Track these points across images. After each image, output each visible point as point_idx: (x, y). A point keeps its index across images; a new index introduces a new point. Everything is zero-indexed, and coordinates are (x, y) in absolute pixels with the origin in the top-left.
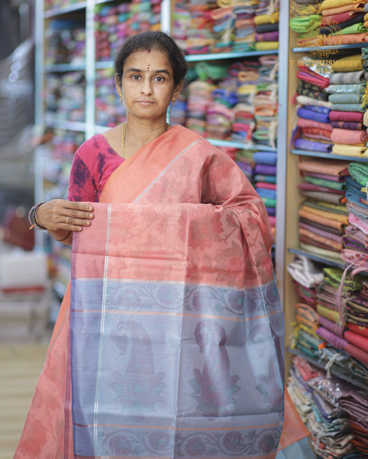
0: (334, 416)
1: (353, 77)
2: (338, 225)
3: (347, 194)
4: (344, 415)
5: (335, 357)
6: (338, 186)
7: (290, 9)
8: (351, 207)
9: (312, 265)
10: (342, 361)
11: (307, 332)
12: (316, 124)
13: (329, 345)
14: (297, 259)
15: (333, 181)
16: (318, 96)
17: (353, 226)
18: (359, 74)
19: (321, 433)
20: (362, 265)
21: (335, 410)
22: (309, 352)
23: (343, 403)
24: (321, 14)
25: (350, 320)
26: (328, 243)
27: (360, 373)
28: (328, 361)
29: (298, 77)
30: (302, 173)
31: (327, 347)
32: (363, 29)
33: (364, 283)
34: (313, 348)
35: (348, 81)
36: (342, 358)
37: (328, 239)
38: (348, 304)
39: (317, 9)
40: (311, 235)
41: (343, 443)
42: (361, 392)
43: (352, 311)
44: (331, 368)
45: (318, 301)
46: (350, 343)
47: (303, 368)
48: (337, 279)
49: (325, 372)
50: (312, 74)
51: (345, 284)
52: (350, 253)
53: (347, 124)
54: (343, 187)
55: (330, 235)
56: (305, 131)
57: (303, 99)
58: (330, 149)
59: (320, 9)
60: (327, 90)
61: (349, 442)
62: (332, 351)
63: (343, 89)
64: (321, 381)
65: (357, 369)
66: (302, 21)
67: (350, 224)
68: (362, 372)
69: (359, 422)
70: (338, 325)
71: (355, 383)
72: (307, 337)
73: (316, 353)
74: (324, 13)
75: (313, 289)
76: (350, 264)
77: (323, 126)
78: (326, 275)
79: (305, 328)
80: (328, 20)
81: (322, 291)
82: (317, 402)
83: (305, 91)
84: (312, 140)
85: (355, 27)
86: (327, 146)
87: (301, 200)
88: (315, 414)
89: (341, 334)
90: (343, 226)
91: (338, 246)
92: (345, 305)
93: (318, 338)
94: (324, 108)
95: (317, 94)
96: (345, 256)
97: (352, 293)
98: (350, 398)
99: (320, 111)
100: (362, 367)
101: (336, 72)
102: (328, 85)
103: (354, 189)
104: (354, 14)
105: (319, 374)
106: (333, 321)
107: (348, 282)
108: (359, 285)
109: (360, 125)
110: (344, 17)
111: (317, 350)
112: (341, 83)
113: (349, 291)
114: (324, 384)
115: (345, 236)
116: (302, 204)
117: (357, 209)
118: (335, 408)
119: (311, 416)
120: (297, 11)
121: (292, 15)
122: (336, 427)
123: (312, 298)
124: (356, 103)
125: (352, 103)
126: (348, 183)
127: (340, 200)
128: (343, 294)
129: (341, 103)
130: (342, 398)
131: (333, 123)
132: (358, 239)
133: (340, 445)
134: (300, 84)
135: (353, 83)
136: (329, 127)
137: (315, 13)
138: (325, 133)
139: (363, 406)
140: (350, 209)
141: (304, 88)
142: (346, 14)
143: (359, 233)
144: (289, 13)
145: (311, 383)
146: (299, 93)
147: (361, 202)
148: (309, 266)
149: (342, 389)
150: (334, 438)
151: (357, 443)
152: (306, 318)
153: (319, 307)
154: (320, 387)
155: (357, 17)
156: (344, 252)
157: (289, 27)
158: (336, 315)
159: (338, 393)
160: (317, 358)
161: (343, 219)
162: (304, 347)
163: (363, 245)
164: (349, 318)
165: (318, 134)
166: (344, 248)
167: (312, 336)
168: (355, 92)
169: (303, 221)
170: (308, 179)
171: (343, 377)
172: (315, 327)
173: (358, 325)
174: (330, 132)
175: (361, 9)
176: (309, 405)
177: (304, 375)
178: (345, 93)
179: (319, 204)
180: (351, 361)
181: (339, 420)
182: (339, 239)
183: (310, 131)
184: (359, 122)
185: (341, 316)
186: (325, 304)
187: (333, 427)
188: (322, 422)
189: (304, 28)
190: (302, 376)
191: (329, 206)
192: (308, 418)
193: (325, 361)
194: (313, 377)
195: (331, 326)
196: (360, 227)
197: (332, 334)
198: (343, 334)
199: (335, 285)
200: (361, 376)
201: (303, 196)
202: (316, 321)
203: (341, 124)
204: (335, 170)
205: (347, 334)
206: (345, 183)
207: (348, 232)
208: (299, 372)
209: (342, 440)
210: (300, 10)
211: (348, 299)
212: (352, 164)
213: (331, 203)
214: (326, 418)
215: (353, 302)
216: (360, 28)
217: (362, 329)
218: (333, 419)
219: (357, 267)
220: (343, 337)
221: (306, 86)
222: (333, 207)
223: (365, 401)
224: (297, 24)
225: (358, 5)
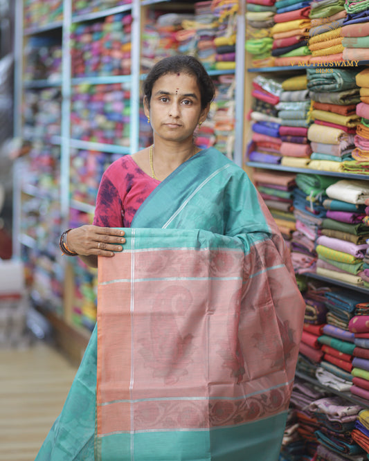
1: (299, 95)
2: (287, 231)
3: (296, 201)
4: (291, 406)
6: (286, 195)
7: (246, 32)
8: (298, 214)
12: (268, 139)
15: (281, 191)
16: (270, 112)
17: (299, 232)
18: (305, 92)
20: (306, 267)
24: (272, 38)
27: (305, 367)
29: (253, 96)
30: (258, 184)
32: (308, 52)
33: (309, 284)
35: (296, 99)
41: (289, 431)
42: (307, 384)
50: (265, 92)
52: (297, 256)
53: (294, 139)
54: (292, 197)
56: (258, 144)
57: (256, 116)
58: (279, 162)
59: (272, 33)
60: (278, 107)
61: (296, 430)
63: (290, 106)
65: (302, 363)
66: (256, 44)
67: (297, 230)
68: (307, 365)
69: (304, 411)
71: (301, 375)
74: (276, 36)
76: (296, 266)
77: (275, 140)
80: (279, 43)
83: (259, 108)
84: (265, 153)
85: (302, 50)
86: (277, 158)
90: (292, 232)
94: (273, 123)
95: (269, 110)
98: (296, 390)
99: (271, 126)
100: (307, 361)
101: (285, 90)
102: (278, 102)
103: (302, 199)
104: (301, 38)
108: (305, 285)
109: (305, 139)
110: (292, 41)
112: (289, 100)
115: (294, 240)
117: (303, 216)
120: (252, 34)
121: (247, 38)
124: (302, 119)
125: (299, 119)
126: (296, 193)
127: (289, 208)
129: (289, 119)
131: (283, 138)
132: (304, 244)
133: (287, 433)
134: (255, 101)
135: (300, 101)
136: (279, 141)
137: (268, 37)
138: (276, 146)
139: (307, 396)
140: (297, 216)
141: (258, 105)
142: (294, 38)
143: (304, 239)
144: (245, 36)
146: (253, 110)
147: (306, 210)
151: (302, 431)
155: (302, 41)
156: (292, 256)
157: (245, 49)
161: (290, 225)
163: (308, 249)
165: (270, 147)
166: (292, 251)
168: (301, 110)
170: (262, 188)
174: (280, 145)
175: (307, 34)
178: (293, 110)
182: (288, 244)
183: (263, 145)
184: (304, 136)
189: (258, 50)
191: (280, 214)
196: (305, 233)
200: (305, 369)
203: (289, 138)
204: (284, 181)
206: (293, 193)
207: (296, 237)
209: (289, 428)
210: (254, 33)
212: (299, 175)
213: (281, 211)
216: (306, 51)
217: (307, 325)
219: (302, 268)
221: (260, 104)
222: (283, 214)
223: (309, 392)
224: (252, 46)
225: (304, 30)
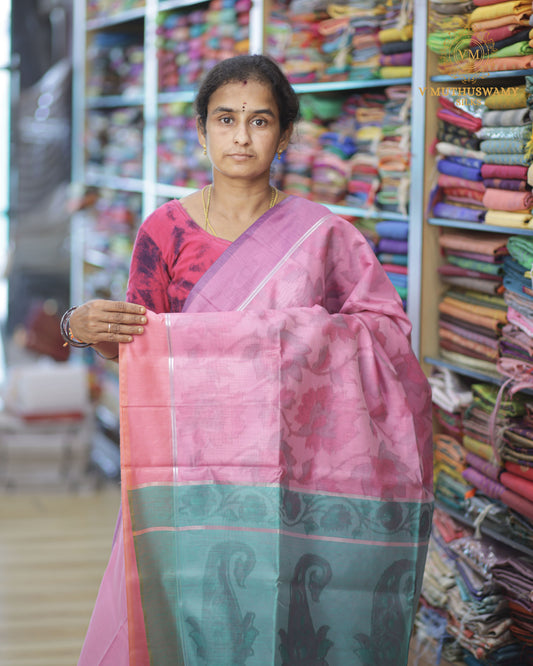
0: (486, 592)
1: (514, 117)
2: (493, 324)
3: (506, 279)
4: (500, 591)
5: (487, 509)
6: (492, 269)
7: (428, 21)
8: (511, 299)
9: (457, 381)
10: (498, 515)
11: (449, 475)
12: (463, 183)
13: (480, 492)
14: (436, 372)
15: (486, 262)
16: (467, 142)
17: (514, 325)
18: (523, 112)
19: (467, 617)
20: (525, 380)
21: (487, 583)
22: (452, 502)
23: (499, 573)
24: (470, 29)
25: (508, 457)
26: (479, 349)
27: (522, 532)
28: (478, 514)
29: (439, 117)
30: (445, 251)
31: (477, 496)
32: (528, 50)
33: (529, 406)
34: (458, 498)
35: (508, 122)
36: (497, 510)
37: (479, 343)
38: (505, 435)
39: (466, 21)
40: (456, 339)
41: (498, 630)
42: (523, 559)
43: (511, 445)
44: (481, 525)
45: (465, 431)
46: (508, 489)
47: (443, 525)
48: (491, 400)
49: (472, 530)
50: (458, 112)
51: (502, 407)
52: (509, 363)
53: (505, 183)
54: (501, 271)
55: (481, 338)
56: (448, 192)
57: (445, 148)
58: (482, 218)
59: (469, 21)
60: (479, 134)
61: (507, 628)
62: (483, 501)
63: (499, 133)
64: (468, 544)
65: (518, 526)
66: (444, 38)
67: (509, 323)
68: (525, 530)
69: (520, 600)
70: (492, 464)
71: (515, 545)
72: (449, 481)
73: (462, 504)
74: (476, 26)
75: (459, 413)
76: (508, 378)
77: (473, 185)
78: (476, 394)
79: (447, 469)
80: (481, 37)
81: (471, 417)
82: (462, 573)
83: (448, 137)
84: (458, 205)
85: (517, 47)
86: (478, 213)
87: (442, 289)
88: (459, 590)
89: (496, 477)
90: (500, 325)
91: (493, 354)
92: (502, 437)
93: (465, 483)
94: (472, 159)
95: (464, 140)
96: (502, 368)
97: (512, 419)
98: (508, 567)
99: (469, 164)
100: (524, 524)
101: (491, 110)
102: (480, 127)
103: (516, 274)
104: (516, 29)
105: (466, 533)
106: (485, 459)
107: (506, 404)
108: (521, 408)
109: (523, 184)
110: (503, 33)
111: (463, 499)
112: (498, 125)
113: (508, 417)
114: (472, 547)
115: (503, 339)
116: (443, 296)
117: (518, 301)
118: (487, 580)
119: (455, 592)
120: (438, 24)
121: (431, 29)
122: (488, 607)
123: (457, 427)
124: (518, 153)
125: (512, 153)
126: (507, 266)
127: (496, 289)
128: (499, 420)
129: (497, 153)
130: (497, 567)
131: (487, 182)
132: (520, 344)
133: (493, 633)
134: (442, 125)
135: (514, 126)
136: (480, 186)
137: (462, 28)
138: (476, 195)
139: (526, 577)
140: (508, 301)
141: (447, 132)
142: (505, 29)
143: (521, 336)
144: (428, 27)
145: (455, 546)
146: (440, 139)
147: (524, 291)
148: (453, 381)
149: (497, 554)
150: (486, 622)
151: (517, 630)
152: (448, 455)
153: (467, 440)
154: (466, 552)
155: (519, 34)
156: (501, 362)
157: (427, 47)
158: (488, 450)
159: (492, 560)
160: (463, 511)
161: (499, 315)
162: (444, 495)
163: (527, 352)
164: (507, 454)
165: (466, 196)
166: (500, 355)
167: (456, 480)
168: (516, 138)
169: (445, 318)
170: (452, 259)
171: (499, 537)
172: (460, 467)
173: (519, 464)
174: (482, 193)
175: (526, 22)
176: (452, 577)
177: (445, 535)
178: (504, 139)
179: (468, 294)
180: (509, 516)
181: (493, 597)
182: (494, 344)
183: (455, 192)
184: (521, 180)
185: (496, 452)
186: (474, 434)
187: (483, 608)
188: (469, 601)
189: (448, 48)
190: (442, 536)
191: (480, 297)
192: (449, 594)
193: (474, 515)
194: (457, 538)
195: (483, 466)
196: (523, 327)
197: (484, 478)
198: (499, 477)
199: (489, 408)
200: (523, 535)
201: (444, 283)
202: (461, 459)
203: (497, 182)
204: (489, 247)
205: (505, 478)
206: (503, 266)
207: (507, 333)
208: (439, 531)
209: (496, 626)
210: (442, 22)
211: (506, 427)
212: (512, 239)
213: (484, 293)
214: (475, 595)
215: (513, 432)
216: (524, 48)
217: (525, 469)
218: (484, 596)
219: (518, 382)
220: (498, 481)
221: (450, 130)
222: (486, 298)
223: (529, 571)
224: (438, 42)
225: (521, 16)
